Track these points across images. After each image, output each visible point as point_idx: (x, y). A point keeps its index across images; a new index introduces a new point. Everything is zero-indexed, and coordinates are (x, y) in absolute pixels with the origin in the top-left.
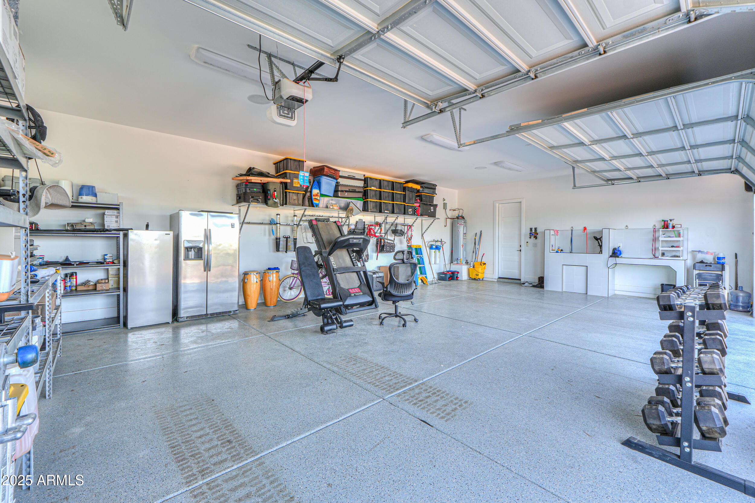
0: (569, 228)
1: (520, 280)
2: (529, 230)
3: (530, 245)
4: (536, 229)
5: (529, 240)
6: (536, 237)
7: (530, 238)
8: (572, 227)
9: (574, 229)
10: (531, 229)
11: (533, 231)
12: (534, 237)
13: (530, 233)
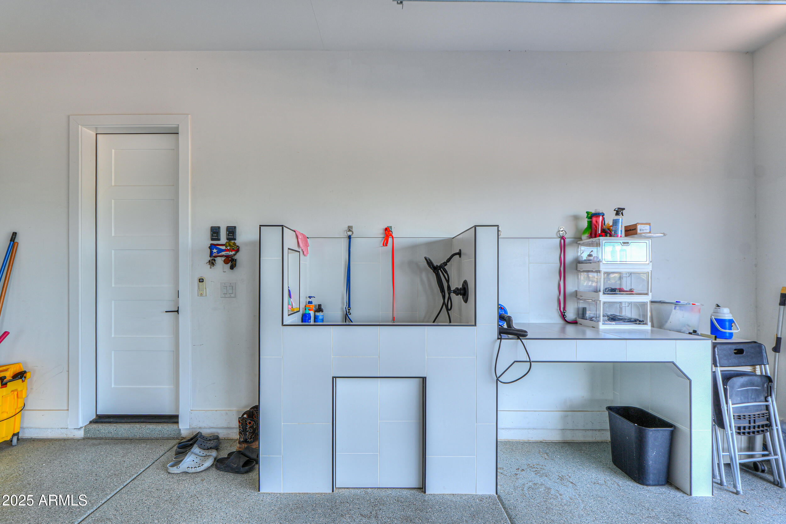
0: (340, 230)
1: (173, 419)
2: (208, 234)
3: (211, 287)
4: (232, 232)
5: (206, 271)
6: (231, 262)
7: (212, 263)
8: (350, 229)
9: (356, 232)
10: (215, 232)
11: (223, 239)
12: (226, 262)
13: (212, 247)
